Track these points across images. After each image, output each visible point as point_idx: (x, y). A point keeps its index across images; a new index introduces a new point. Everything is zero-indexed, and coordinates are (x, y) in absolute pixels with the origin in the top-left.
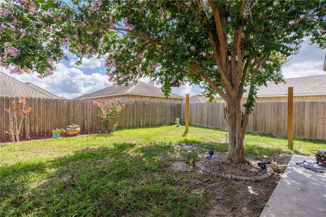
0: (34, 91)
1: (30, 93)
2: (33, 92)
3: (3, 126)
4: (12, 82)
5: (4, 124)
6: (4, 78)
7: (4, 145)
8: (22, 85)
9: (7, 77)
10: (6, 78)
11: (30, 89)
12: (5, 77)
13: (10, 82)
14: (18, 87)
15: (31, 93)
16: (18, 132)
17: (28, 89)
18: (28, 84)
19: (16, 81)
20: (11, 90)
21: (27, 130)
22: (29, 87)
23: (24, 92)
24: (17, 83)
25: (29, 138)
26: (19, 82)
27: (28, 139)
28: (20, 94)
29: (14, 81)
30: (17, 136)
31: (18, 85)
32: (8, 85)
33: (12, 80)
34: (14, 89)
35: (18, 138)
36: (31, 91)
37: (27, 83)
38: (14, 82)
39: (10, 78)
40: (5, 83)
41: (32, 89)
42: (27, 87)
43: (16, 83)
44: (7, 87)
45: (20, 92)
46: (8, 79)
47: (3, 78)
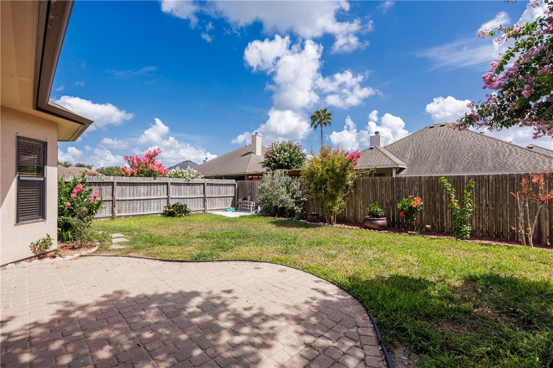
0: (547, 160)
1: (538, 163)
2: (544, 162)
3: (505, 217)
4: (508, 150)
5: (507, 214)
6: (496, 145)
7: (512, 248)
8: (524, 151)
9: (500, 143)
10: (498, 146)
11: (539, 157)
12: (497, 143)
13: (505, 150)
14: (517, 156)
15: (541, 164)
16: (531, 231)
17: (535, 158)
18: (532, 148)
19: (513, 147)
20: (506, 163)
21: (544, 229)
22: (537, 154)
23: (528, 164)
24: (516, 150)
25: (549, 244)
26: (518, 148)
27: (546, 246)
28: (521, 167)
29: (510, 147)
30: (530, 237)
31: (517, 153)
32: (501, 155)
33: (508, 147)
34: (510, 161)
35: (531, 240)
36: (541, 160)
37: (529, 146)
38: (510, 150)
39: (504, 144)
40: (497, 152)
41: (542, 156)
42: (533, 153)
43: (513, 150)
44: (500, 159)
45: (521, 164)
46: (501, 145)
47: (494, 146)
